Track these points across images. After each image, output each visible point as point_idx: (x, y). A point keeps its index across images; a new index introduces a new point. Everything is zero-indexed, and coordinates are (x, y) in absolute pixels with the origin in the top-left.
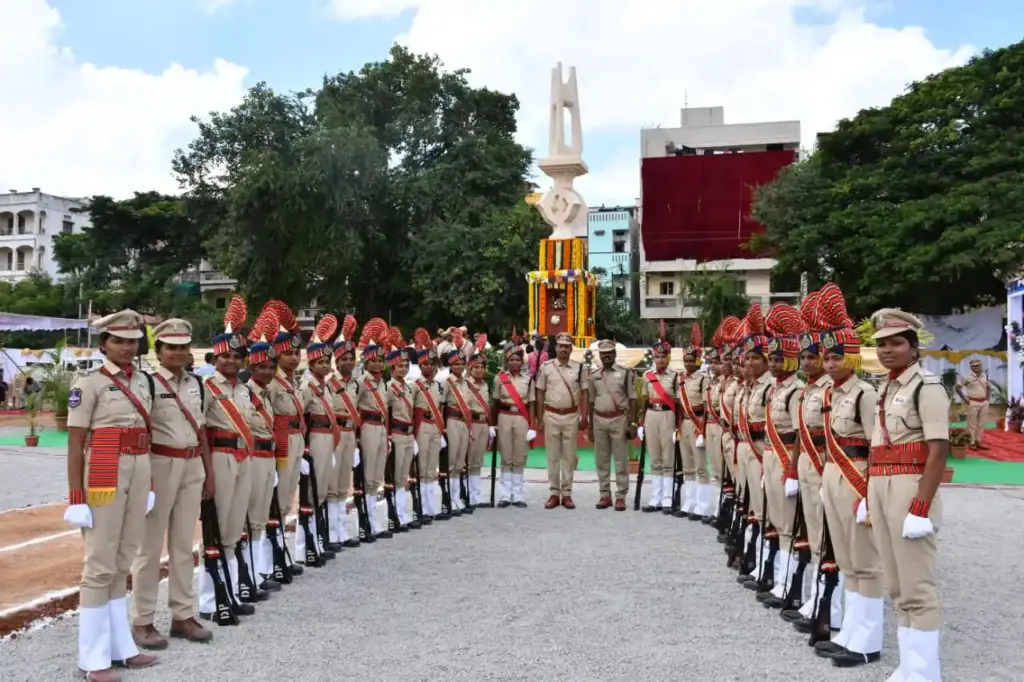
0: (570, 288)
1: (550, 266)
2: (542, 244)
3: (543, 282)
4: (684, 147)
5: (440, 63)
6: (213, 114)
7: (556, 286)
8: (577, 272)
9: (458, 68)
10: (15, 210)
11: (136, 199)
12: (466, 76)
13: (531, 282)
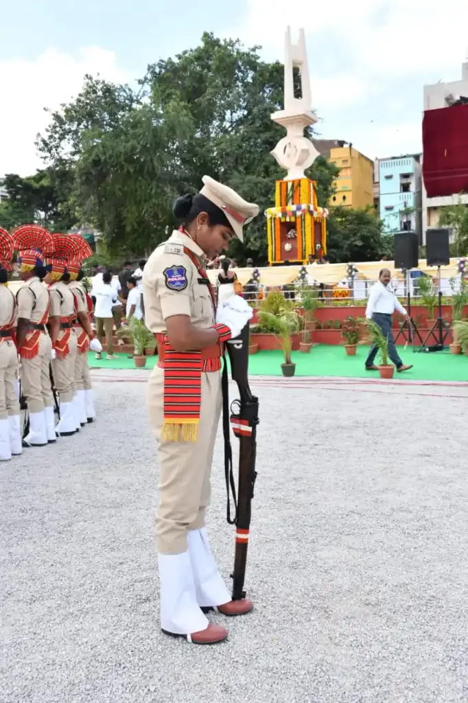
0: (299, 221)
1: (284, 203)
2: (278, 184)
3: (277, 217)
4: (461, 97)
5: (241, 44)
6: (64, 105)
7: (288, 220)
8: (304, 206)
9: (252, 46)
11: (38, 175)
12: (258, 52)
13: (269, 216)
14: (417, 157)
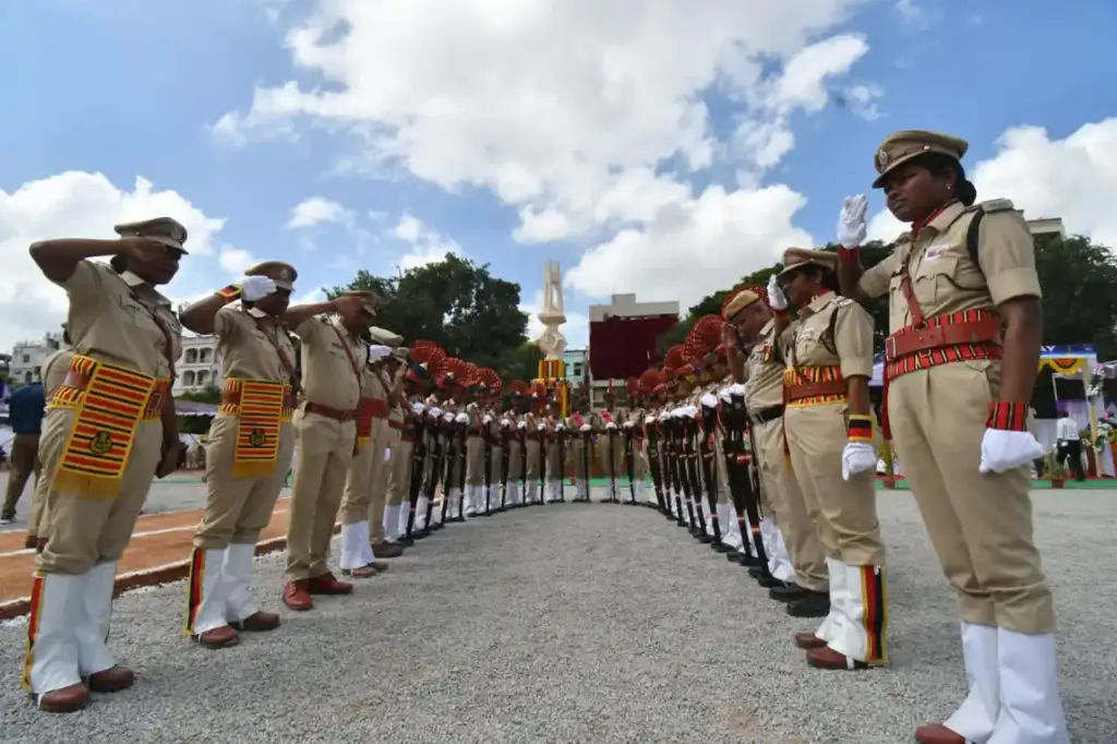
1: (546, 375)
2: (540, 363)
4: (614, 316)
6: (336, 288)
8: (561, 379)
10: (198, 348)
12: (488, 270)
14: (584, 352)
